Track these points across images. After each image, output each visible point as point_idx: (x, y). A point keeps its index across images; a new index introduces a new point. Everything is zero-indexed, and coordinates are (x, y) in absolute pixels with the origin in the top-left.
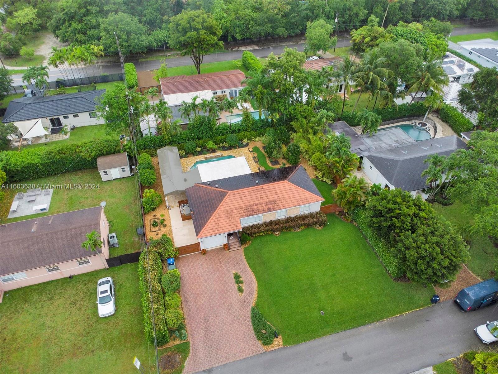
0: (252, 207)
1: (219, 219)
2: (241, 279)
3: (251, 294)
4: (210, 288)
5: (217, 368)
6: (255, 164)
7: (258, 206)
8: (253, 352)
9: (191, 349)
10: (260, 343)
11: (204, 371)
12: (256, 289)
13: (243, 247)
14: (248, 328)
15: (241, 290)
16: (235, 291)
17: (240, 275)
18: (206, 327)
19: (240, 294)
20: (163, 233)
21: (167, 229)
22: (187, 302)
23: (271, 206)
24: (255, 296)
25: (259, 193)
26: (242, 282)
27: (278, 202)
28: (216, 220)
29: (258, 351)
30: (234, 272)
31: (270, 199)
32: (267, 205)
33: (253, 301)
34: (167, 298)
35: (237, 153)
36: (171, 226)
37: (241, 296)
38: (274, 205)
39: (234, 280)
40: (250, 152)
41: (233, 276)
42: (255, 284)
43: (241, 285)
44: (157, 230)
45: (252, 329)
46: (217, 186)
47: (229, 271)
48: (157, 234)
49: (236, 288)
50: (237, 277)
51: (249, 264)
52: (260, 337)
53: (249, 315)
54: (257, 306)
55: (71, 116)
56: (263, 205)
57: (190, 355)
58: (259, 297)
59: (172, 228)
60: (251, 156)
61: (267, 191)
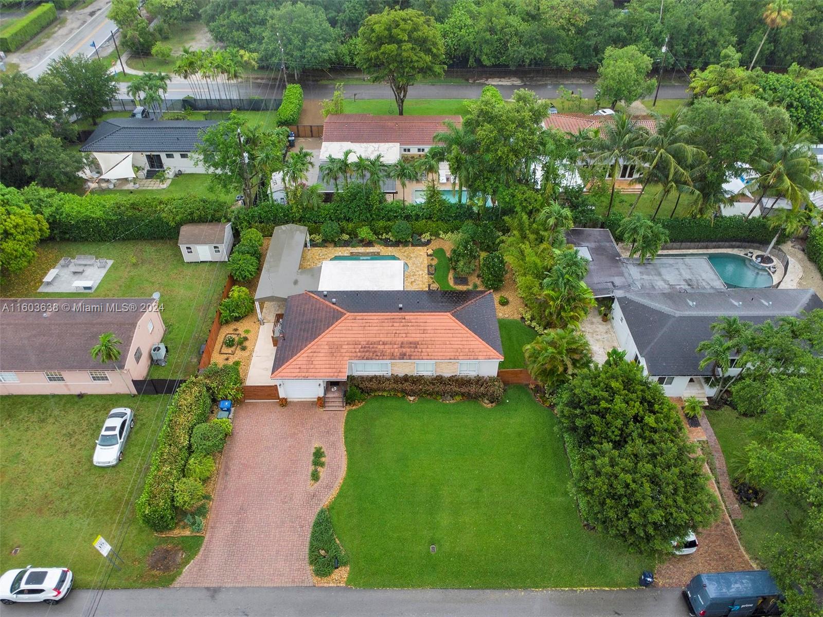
0: (375, 346)
1: (315, 354)
2: (323, 459)
3: (329, 487)
4: (270, 462)
5: (228, 589)
6: (427, 276)
7: (387, 346)
8: (293, 581)
9: (202, 549)
10: (310, 569)
11: (208, 589)
12: (340, 481)
13: (348, 408)
14: (301, 541)
15: (315, 477)
16: (307, 475)
17: (326, 453)
18: (238, 521)
19: (313, 482)
20: (236, 359)
21: (245, 354)
22: (226, 474)
23: (408, 350)
24: (335, 492)
25: (395, 324)
26: (322, 465)
27: (421, 346)
28: (311, 354)
29: (303, 581)
30: (316, 445)
31: (411, 340)
32: (401, 347)
33: (327, 499)
34: (191, 461)
35: (405, 254)
36: (253, 350)
37: (311, 487)
38: (413, 350)
39: (312, 458)
40: (428, 255)
41: (313, 450)
42: (343, 473)
43: (319, 469)
44: (230, 352)
45: (308, 544)
46: (334, 300)
47: (310, 441)
48: (227, 359)
49: (310, 471)
50: (318, 454)
51: (346, 438)
52: (314, 559)
53: (312, 519)
54: (330, 508)
55: (177, 155)
56: (395, 346)
57: (198, 557)
58: (340, 495)
59: (254, 354)
60: (426, 262)
61: (409, 324)
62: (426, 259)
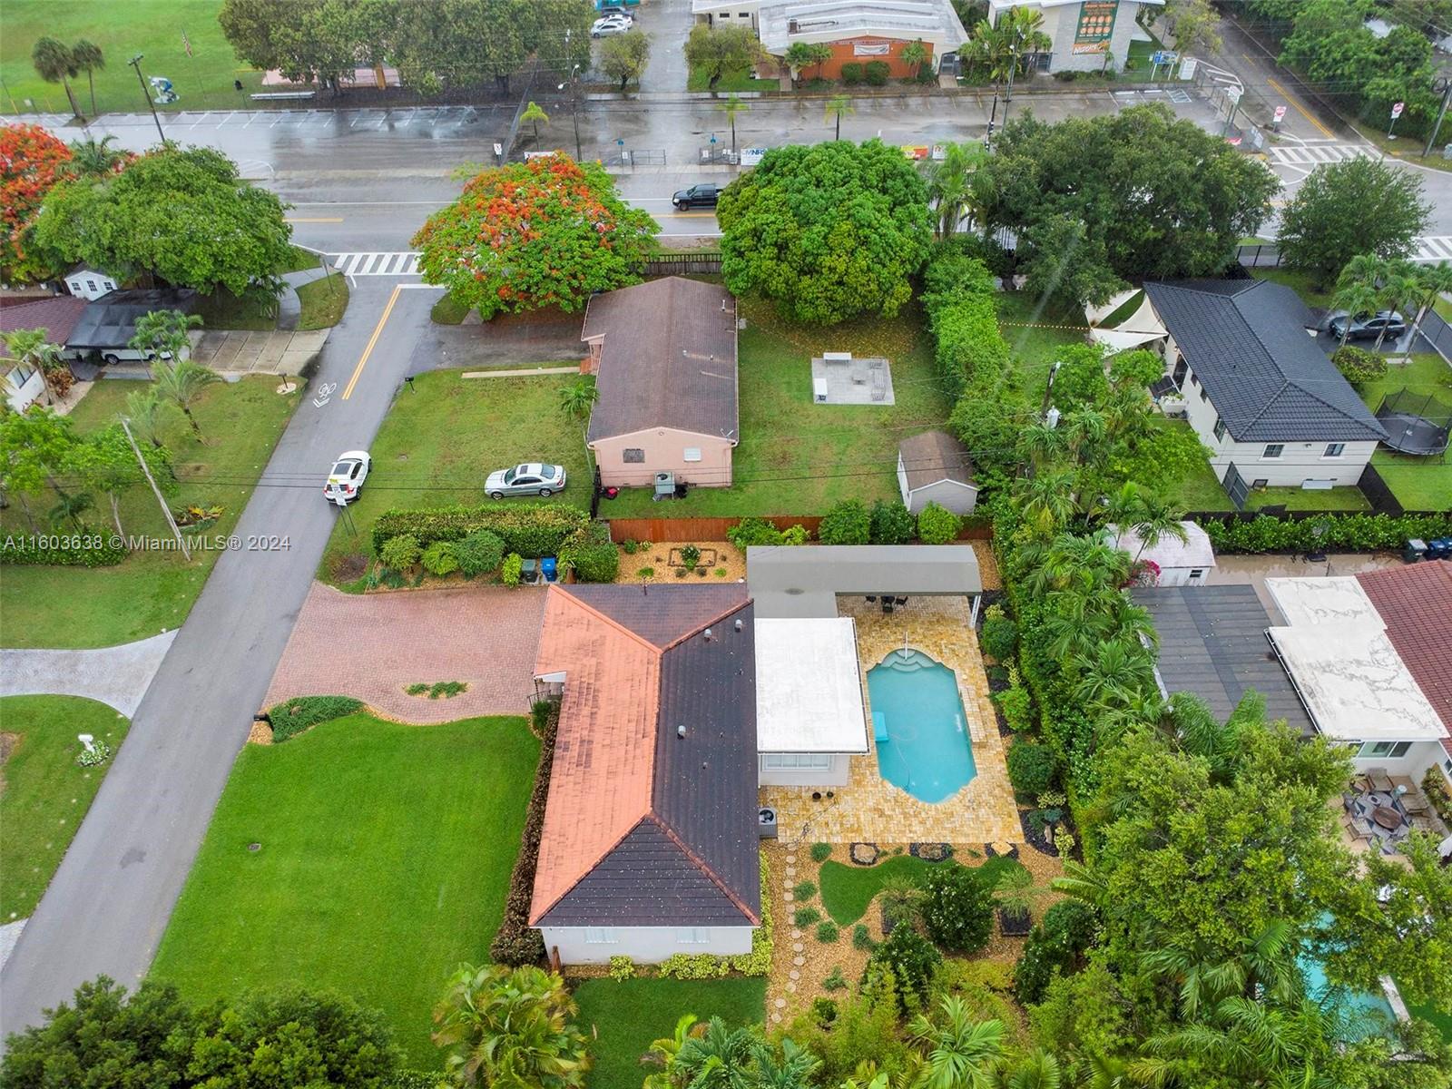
2: (443, 696)
5: (291, 628)
7: (585, 720)
8: (275, 688)
11: (298, 610)
15: (417, 690)
16: (422, 680)
18: (375, 620)
19: (409, 688)
26: (435, 696)
29: (270, 697)
30: (470, 685)
31: (595, 754)
32: (581, 742)
37: (400, 690)
39: (449, 682)
40: (989, 844)
41: (461, 682)
43: (429, 693)
47: (479, 676)
48: (658, 560)
49: (427, 683)
50: (454, 689)
51: (476, 720)
54: (362, 714)
56: (585, 733)
57: (342, 595)
60: (961, 840)
61: (631, 747)
62: (972, 840)
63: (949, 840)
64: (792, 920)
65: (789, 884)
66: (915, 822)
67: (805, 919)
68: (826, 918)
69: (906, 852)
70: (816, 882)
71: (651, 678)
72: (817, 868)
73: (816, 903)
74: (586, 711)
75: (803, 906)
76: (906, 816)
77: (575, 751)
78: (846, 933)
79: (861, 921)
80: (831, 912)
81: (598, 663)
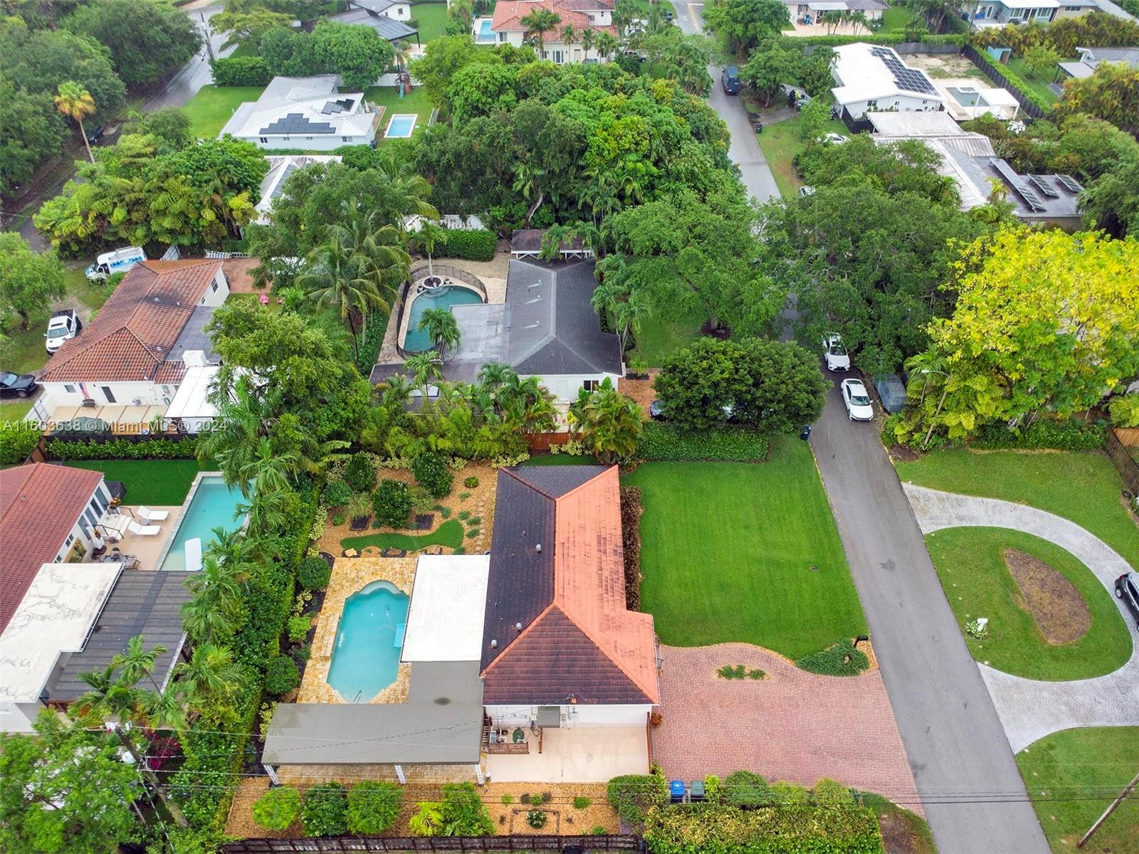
0: (604, 579)
1: (619, 647)
2: (734, 668)
3: (769, 660)
6: (407, 559)
7: (604, 567)
9: (875, 792)
10: (864, 674)
12: (760, 650)
14: (836, 687)
15: (758, 675)
16: (758, 684)
17: (724, 665)
18: (832, 754)
19: (766, 677)
21: (558, 794)
24: (774, 654)
25: (572, 554)
26: (741, 668)
27: (603, 533)
28: (619, 651)
30: (715, 676)
31: (594, 543)
32: (605, 552)
33: (782, 660)
36: (550, 784)
37: (771, 677)
38: (608, 542)
39: (734, 680)
40: (358, 556)
41: (724, 679)
42: (749, 647)
43: (747, 671)
44: (555, 817)
45: (838, 678)
46: (517, 627)
47: (710, 685)
48: (570, 821)
49: (752, 681)
50: (727, 673)
51: (701, 645)
52: (854, 671)
53: (809, 676)
54: (793, 657)
56: (604, 558)
57: (885, 795)
58: (776, 649)
60: (373, 559)
61: (572, 540)
62: (367, 560)
63: (381, 559)
64: (483, 521)
65: (481, 537)
66: (398, 570)
67: (476, 522)
68: (464, 523)
69: (408, 552)
70: (466, 539)
71: (561, 584)
72: (463, 545)
73: (467, 529)
74: (606, 574)
75: (476, 527)
76: (402, 574)
77: (610, 548)
78: (454, 515)
79: (444, 521)
80: (460, 525)
81: (602, 608)
